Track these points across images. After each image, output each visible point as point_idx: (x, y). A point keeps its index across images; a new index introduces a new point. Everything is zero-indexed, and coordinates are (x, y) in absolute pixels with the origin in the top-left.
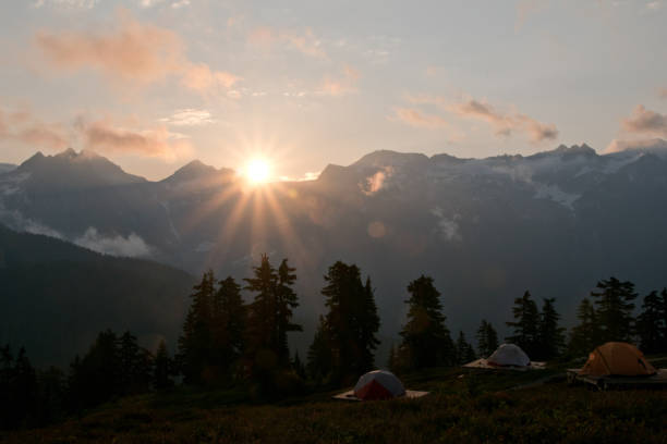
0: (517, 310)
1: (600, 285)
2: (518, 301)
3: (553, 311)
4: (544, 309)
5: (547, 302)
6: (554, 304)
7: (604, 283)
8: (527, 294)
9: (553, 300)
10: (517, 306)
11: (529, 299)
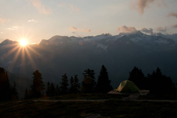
0: (63, 79)
1: (85, 71)
2: (63, 76)
3: (77, 79)
4: (75, 78)
5: (75, 76)
6: (77, 77)
7: (86, 71)
8: (65, 75)
9: (77, 75)
10: (63, 78)
11: (66, 76)
